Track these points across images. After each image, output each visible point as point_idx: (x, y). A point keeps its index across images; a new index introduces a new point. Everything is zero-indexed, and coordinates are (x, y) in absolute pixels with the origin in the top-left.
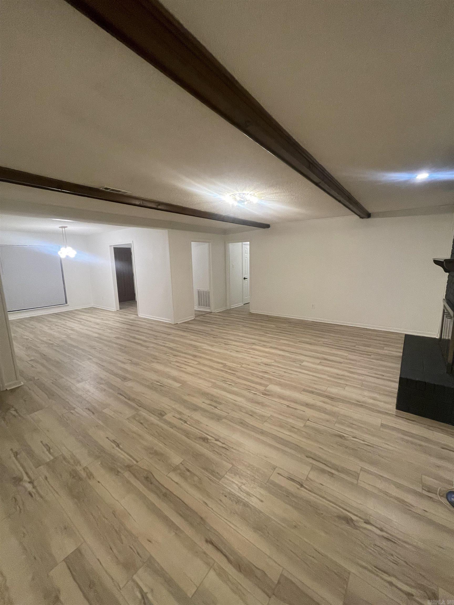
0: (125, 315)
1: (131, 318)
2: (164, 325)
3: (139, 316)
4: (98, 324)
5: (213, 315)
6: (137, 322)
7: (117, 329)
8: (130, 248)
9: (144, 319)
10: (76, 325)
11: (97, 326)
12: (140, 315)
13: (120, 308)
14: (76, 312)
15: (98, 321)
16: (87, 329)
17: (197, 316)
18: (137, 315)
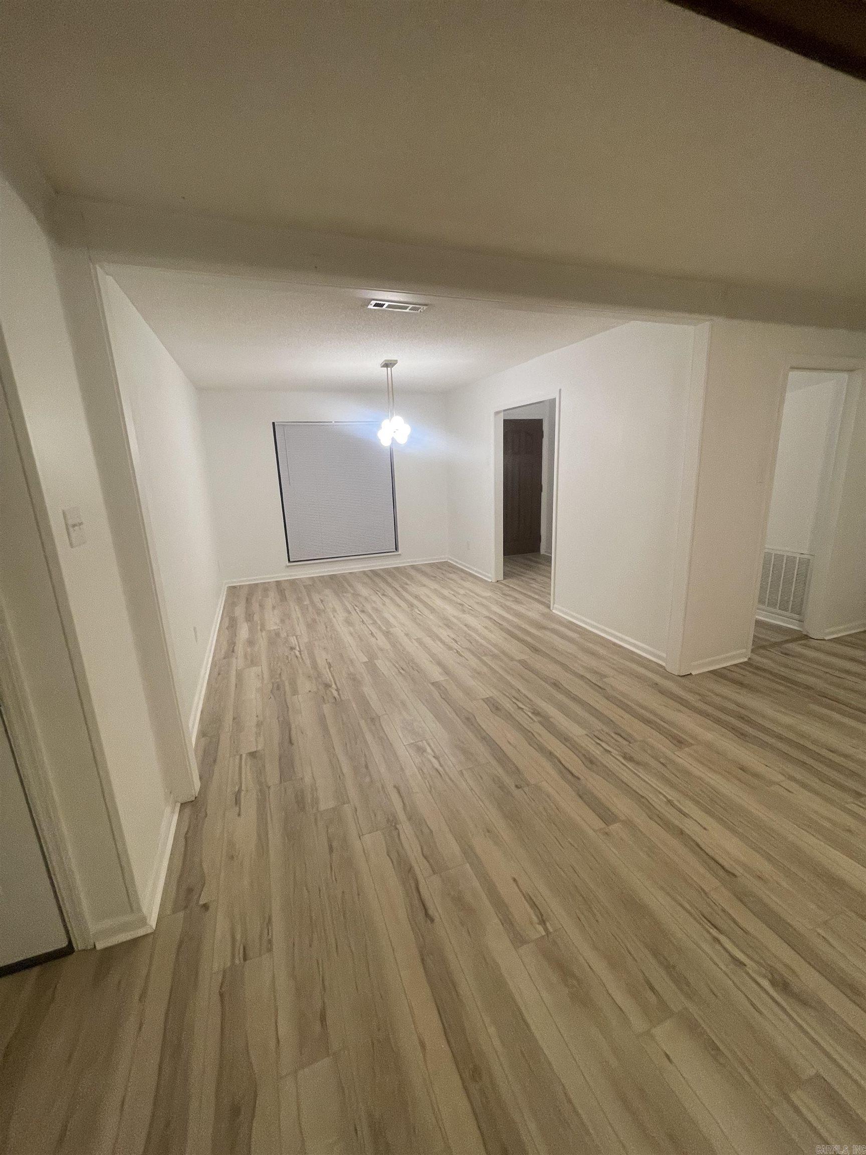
0: (517, 601)
1: (531, 614)
2: (634, 666)
3: (554, 611)
4: (448, 625)
5: (816, 649)
6: (548, 633)
7: (494, 656)
8: (539, 422)
9: (571, 626)
10: (401, 616)
11: (444, 633)
12: (556, 609)
13: (506, 575)
14: (413, 573)
15: (450, 611)
16: (419, 640)
17: (759, 646)
18: (549, 607)
